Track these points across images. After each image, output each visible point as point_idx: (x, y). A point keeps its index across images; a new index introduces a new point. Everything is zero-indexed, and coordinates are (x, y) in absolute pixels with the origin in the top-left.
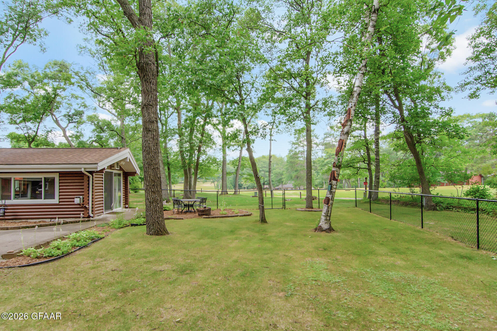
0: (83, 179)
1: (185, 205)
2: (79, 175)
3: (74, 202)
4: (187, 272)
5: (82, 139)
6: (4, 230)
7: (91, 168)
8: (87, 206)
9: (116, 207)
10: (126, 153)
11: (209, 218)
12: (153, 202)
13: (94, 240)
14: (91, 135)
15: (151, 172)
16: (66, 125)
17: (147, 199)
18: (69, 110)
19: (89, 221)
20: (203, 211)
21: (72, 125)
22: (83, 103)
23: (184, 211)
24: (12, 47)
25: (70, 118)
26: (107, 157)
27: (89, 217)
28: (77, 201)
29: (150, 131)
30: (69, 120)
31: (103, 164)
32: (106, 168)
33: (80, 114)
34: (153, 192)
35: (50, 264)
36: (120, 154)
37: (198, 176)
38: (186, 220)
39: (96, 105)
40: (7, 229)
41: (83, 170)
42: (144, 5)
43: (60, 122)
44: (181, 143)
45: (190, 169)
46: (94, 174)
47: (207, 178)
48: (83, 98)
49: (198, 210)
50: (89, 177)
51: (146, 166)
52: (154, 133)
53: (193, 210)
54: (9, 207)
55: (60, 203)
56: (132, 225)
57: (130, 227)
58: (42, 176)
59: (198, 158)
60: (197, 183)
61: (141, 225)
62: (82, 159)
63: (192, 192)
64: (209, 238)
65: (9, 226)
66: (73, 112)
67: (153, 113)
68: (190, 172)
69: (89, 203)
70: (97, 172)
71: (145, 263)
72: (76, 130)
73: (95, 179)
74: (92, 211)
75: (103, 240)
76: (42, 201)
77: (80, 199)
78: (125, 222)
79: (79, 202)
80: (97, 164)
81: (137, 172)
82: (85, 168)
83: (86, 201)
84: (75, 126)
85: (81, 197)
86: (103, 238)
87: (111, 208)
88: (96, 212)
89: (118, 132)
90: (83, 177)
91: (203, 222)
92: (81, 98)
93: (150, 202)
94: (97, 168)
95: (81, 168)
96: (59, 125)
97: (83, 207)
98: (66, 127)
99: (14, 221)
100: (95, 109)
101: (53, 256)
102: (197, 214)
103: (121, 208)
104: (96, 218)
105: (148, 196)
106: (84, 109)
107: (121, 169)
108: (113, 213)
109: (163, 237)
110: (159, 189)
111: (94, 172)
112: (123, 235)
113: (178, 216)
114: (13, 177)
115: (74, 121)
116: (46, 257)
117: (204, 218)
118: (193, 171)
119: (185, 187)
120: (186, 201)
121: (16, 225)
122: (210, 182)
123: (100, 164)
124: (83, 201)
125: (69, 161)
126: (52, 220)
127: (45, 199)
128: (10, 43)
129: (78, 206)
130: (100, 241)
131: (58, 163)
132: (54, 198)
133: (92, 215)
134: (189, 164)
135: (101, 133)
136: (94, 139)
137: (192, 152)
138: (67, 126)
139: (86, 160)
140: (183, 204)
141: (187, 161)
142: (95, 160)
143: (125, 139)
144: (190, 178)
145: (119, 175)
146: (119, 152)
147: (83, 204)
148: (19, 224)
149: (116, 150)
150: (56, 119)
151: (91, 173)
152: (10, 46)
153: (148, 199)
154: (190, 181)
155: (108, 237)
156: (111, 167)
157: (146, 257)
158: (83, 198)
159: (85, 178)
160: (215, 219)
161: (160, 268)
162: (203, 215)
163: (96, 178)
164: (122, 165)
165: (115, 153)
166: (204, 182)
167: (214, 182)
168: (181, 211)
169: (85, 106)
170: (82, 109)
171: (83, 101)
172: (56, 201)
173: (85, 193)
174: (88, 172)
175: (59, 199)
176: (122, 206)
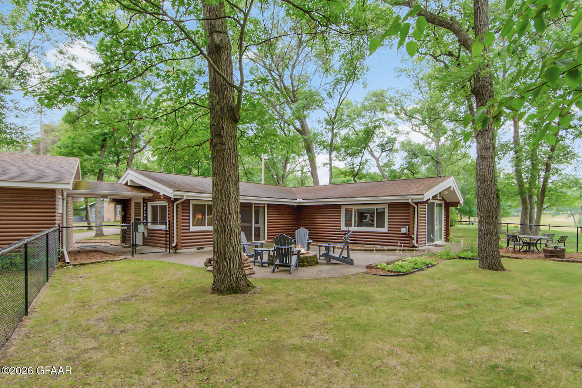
0: (409, 210)
1: (524, 243)
2: (406, 205)
3: (400, 231)
4: (532, 305)
5: (393, 167)
7: (417, 198)
8: (412, 236)
9: (437, 240)
10: (450, 182)
11: (562, 261)
12: (487, 235)
13: (428, 266)
14: (402, 162)
15: (485, 202)
16: (379, 155)
17: (480, 230)
18: (382, 139)
19: (413, 250)
20: (552, 252)
21: (384, 154)
22: (396, 129)
23: (522, 250)
24: (344, 93)
25: (383, 147)
26: (431, 187)
27: (413, 246)
28: (404, 230)
29: (485, 158)
30: (382, 149)
31: (428, 195)
32: (431, 198)
33: (392, 141)
34: (486, 223)
35: (401, 277)
36: (444, 183)
37: (545, 206)
38: (527, 260)
39: (409, 129)
41: (410, 201)
42: (480, 25)
43: (375, 153)
44: (518, 161)
45: (530, 197)
46: (419, 205)
47: (560, 208)
48: (395, 124)
49: (544, 250)
50: (414, 208)
51: (481, 195)
52: (491, 160)
53: (536, 251)
55: (389, 232)
56: (460, 258)
57: (458, 260)
58: (374, 207)
59: (545, 181)
60: (542, 215)
61: (469, 259)
62: (409, 190)
63: (533, 227)
64: (561, 282)
66: (386, 140)
67: (490, 139)
68: (531, 201)
69: (414, 233)
70: (423, 202)
71: (483, 290)
72: (388, 159)
73: (420, 210)
74: (417, 241)
75: (435, 267)
76: (374, 229)
78: (452, 254)
79: (405, 232)
80: (423, 194)
81: (461, 202)
82: (412, 199)
83: (411, 230)
84: (387, 155)
85: (407, 227)
86: (435, 265)
87: (433, 240)
88: (420, 243)
89: (432, 156)
90: (409, 207)
91: (552, 264)
92: (393, 124)
93: (484, 234)
94: (423, 199)
95: (408, 199)
96: (373, 156)
97: (409, 236)
98: (379, 157)
100: (408, 133)
101: (400, 272)
102: (543, 255)
103: (442, 241)
104: (420, 248)
105: (481, 228)
106: (397, 136)
107: (443, 199)
108: (436, 245)
109: (498, 272)
110: (494, 220)
111: (420, 203)
112: (453, 265)
113: (514, 255)
114: (353, 208)
115: (387, 149)
116: (395, 272)
117: (554, 260)
118: (535, 198)
119: (523, 220)
120: (526, 238)
121: (357, 248)
122: (566, 216)
123: (425, 195)
124: (409, 231)
125: (397, 193)
126: (382, 247)
127: (377, 227)
128: (343, 89)
129: (404, 236)
130: (433, 267)
131: (388, 195)
132: (384, 227)
133: (417, 245)
134: (530, 190)
135: (413, 159)
136: (405, 166)
137: (535, 173)
138: (381, 156)
139: (412, 191)
140: (521, 242)
141: (527, 186)
142: (421, 190)
143: (440, 164)
144: (531, 208)
145: (440, 205)
146: (443, 181)
147: (409, 234)
149: (440, 179)
150: (371, 150)
151: (417, 203)
152: (343, 92)
153: (482, 231)
154: (531, 213)
155: (438, 265)
156: (434, 197)
157: (483, 286)
158: (409, 228)
159: (412, 209)
160: (572, 263)
161: (500, 297)
162: (553, 256)
163: (421, 208)
164: (445, 194)
165: (439, 182)
166: (553, 215)
167: (573, 215)
168: (518, 249)
169: (397, 132)
170: (394, 135)
171: (395, 127)
172: (385, 229)
173: (411, 224)
174: (415, 203)
175: (388, 228)
176: (443, 239)
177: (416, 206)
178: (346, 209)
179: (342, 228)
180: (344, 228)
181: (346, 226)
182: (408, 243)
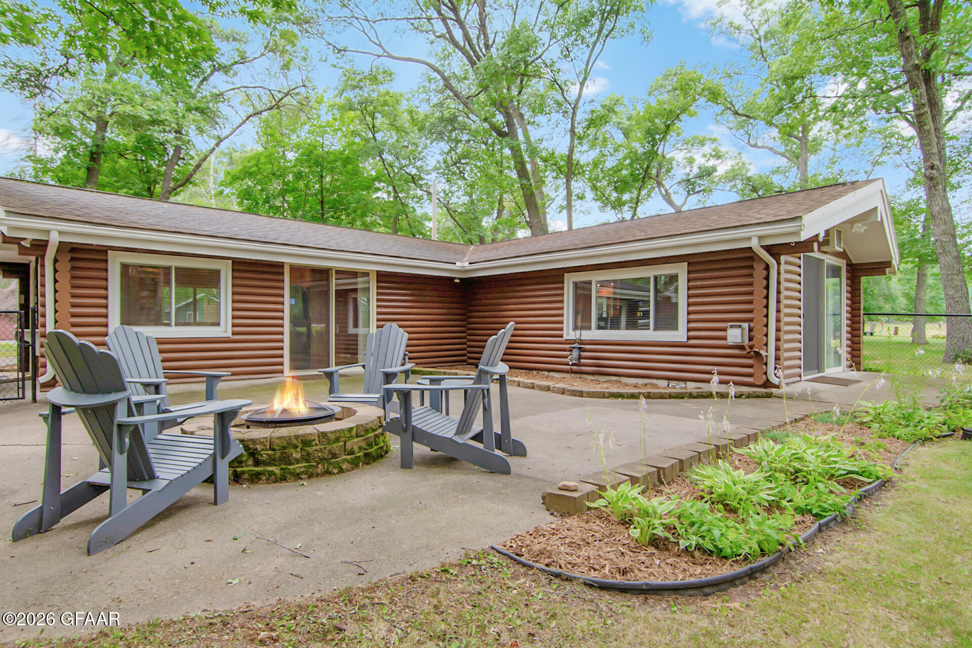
0: (750, 276)
2: (742, 263)
3: (725, 338)
6: (575, 395)
7: (778, 234)
8: (763, 353)
9: (829, 366)
10: (873, 196)
16: (682, 201)
18: (688, 168)
19: (769, 396)
21: (693, 199)
22: (715, 150)
25: (690, 185)
26: (823, 203)
27: (767, 384)
28: (734, 335)
30: (688, 190)
31: (816, 223)
33: (708, 173)
36: (859, 194)
40: (581, 394)
41: (754, 244)
43: (673, 197)
46: (783, 258)
48: (714, 140)
50: (767, 268)
54: (587, 347)
55: (691, 342)
56: (967, 434)
58: (651, 273)
62: (748, 216)
65: (585, 389)
66: (695, 170)
69: (766, 345)
70: (797, 247)
73: (784, 276)
74: (777, 367)
76: (650, 335)
77: (743, 330)
79: (738, 340)
80: (800, 218)
81: (894, 262)
82: (761, 238)
83: (758, 335)
84: (698, 201)
85: (745, 325)
87: (819, 367)
88: (784, 373)
90: (751, 267)
92: (710, 139)
94: (797, 233)
95: (749, 239)
97: (751, 354)
98: (683, 205)
99: (596, 377)
103: (840, 369)
104: (784, 390)
106: (716, 162)
107: (845, 253)
108: (828, 380)
111: (786, 248)
114: (595, 277)
115: (697, 189)
121: (598, 388)
123: (807, 219)
124: (751, 339)
127: (656, 329)
129: (736, 352)
132: (676, 328)
133: (775, 380)
138: (685, 201)
139: (759, 216)
142: (789, 212)
145: (837, 271)
146: (854, 189)
147: (751, 347)
148: (605, 385)
149: (842, 188)
150: (666, 191)
151: (775, 251)
158: (750, 330)
159: (759, 271)
163: (787, 272)
164: (855, 234)
165: (844, 192)
169: (718, 156)
170: (712, 162)
171: (713, 146)
172: (680, 335)
173: (758, 316)
174: (768, 249)
175: (689, 330)
176: (844, 363)
177: (771, 261)
178: (575, 284)
179: (565, 333)
180: (570, 334)
181: (576, 328)
182: (751, 375)
